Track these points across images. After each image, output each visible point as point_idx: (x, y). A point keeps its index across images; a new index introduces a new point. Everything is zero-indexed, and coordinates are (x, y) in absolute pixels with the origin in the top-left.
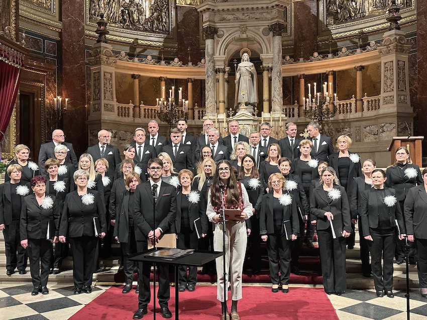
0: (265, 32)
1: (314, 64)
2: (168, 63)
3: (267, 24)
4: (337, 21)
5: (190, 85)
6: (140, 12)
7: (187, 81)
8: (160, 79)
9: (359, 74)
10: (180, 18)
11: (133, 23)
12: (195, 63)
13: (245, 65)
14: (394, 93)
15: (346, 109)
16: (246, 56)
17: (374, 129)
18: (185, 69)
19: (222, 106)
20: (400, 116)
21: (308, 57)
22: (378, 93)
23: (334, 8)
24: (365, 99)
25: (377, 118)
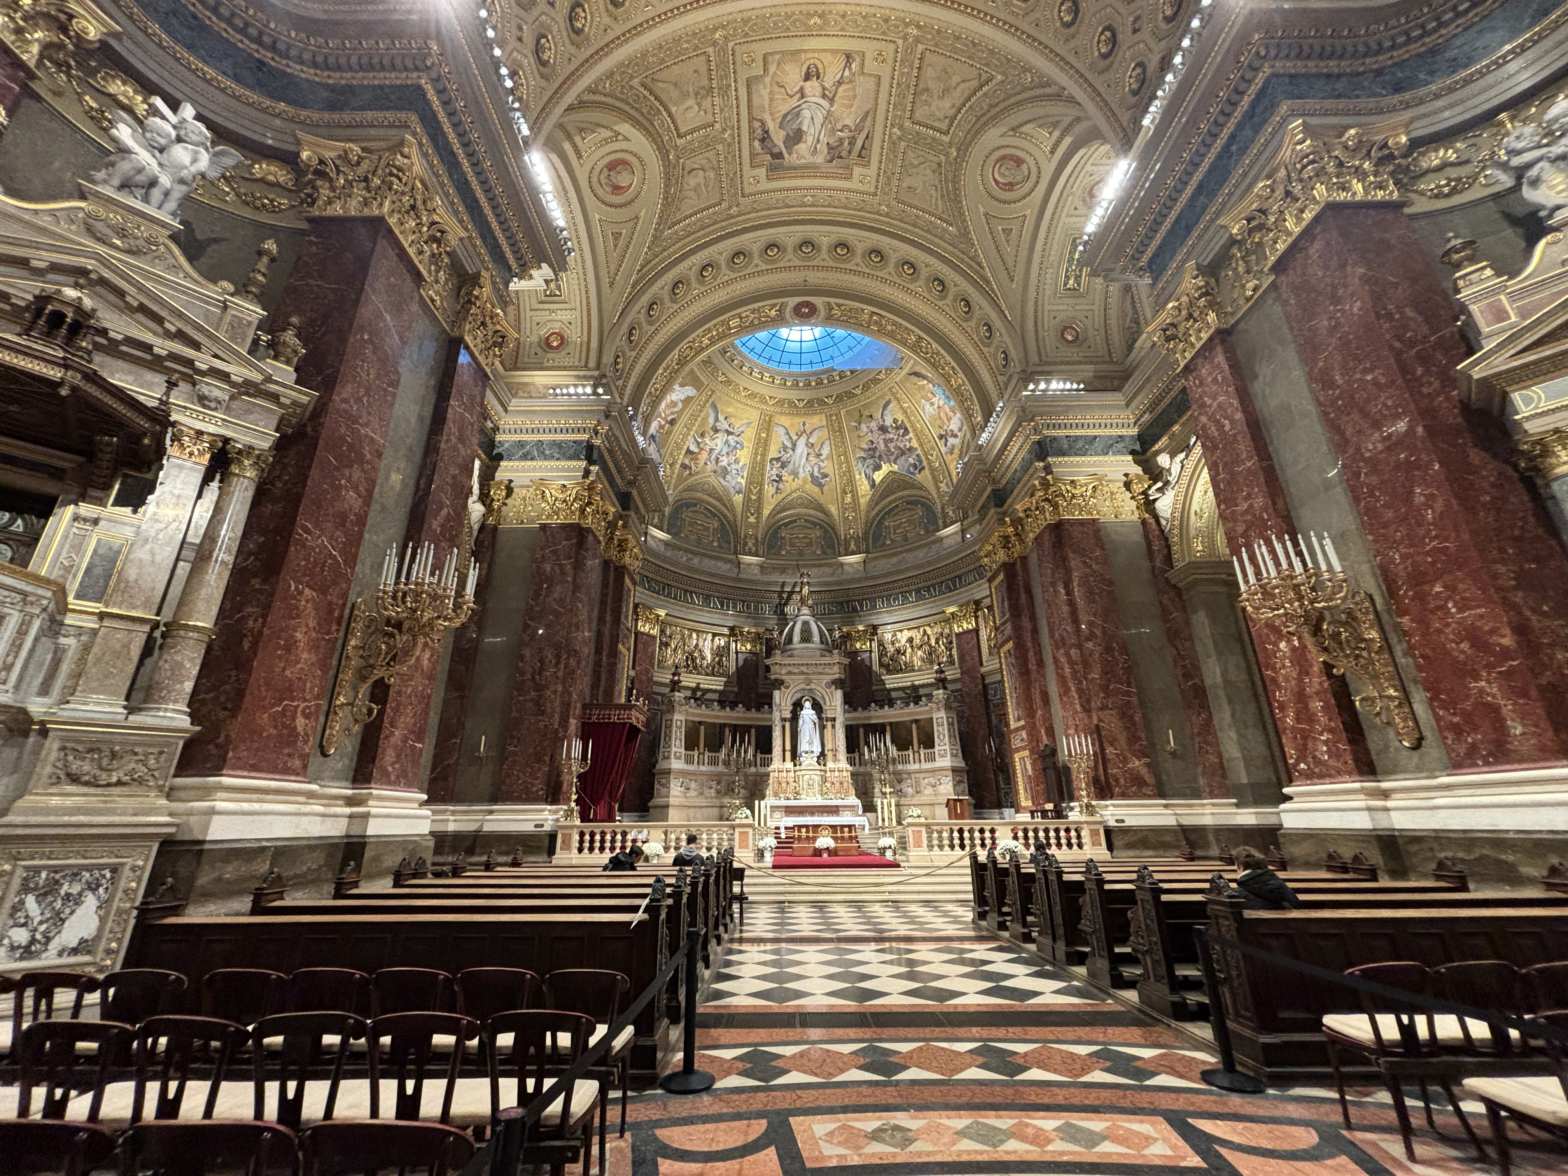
0: (828, 686)
1: (873, 713)
2: (732, 709)
3: (829, 678)
4: (889, 672)
5: (753, 731)
6: (703, 658)
7: (750, 727)
8: (725, 725)
9: (914, 726)
10: (741, 663)
11: (695, 668)
12: (758, 710)
13: (808, 714)
14: (947, 747)
15: (906, 761)
16: (808, 705)
17: (932, 781)
18: (748, 715)
19: (788, 755)
20: (954, 770)
21: (865, 707)
22: (933, 746)
23: (886, 660)
24: (922, 752)
25: (933, 771)
